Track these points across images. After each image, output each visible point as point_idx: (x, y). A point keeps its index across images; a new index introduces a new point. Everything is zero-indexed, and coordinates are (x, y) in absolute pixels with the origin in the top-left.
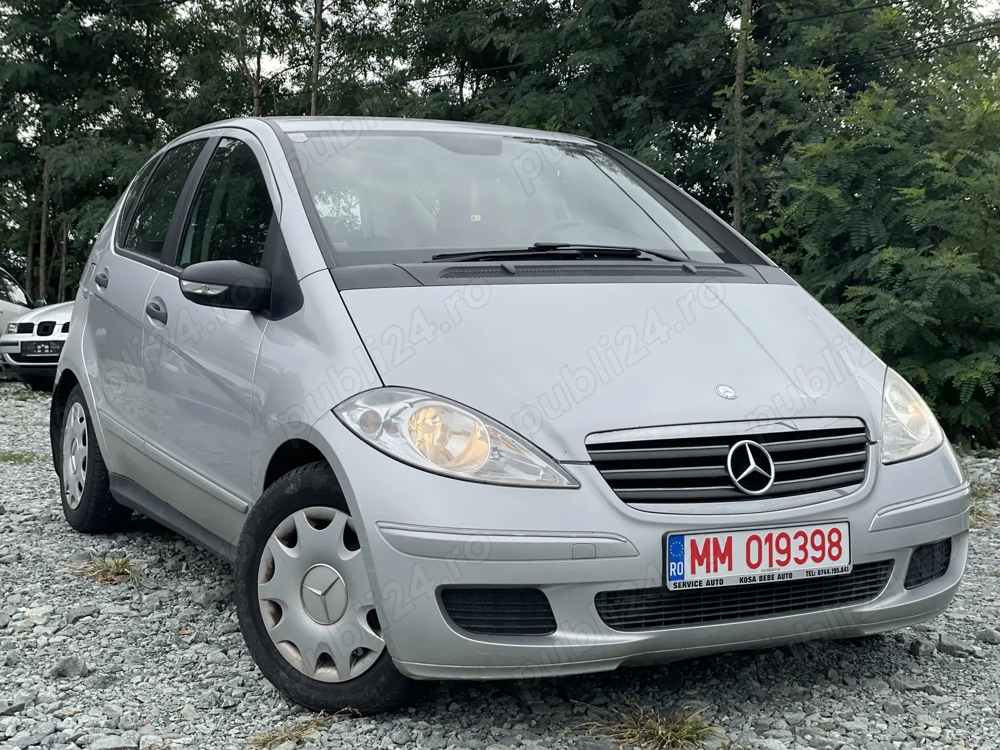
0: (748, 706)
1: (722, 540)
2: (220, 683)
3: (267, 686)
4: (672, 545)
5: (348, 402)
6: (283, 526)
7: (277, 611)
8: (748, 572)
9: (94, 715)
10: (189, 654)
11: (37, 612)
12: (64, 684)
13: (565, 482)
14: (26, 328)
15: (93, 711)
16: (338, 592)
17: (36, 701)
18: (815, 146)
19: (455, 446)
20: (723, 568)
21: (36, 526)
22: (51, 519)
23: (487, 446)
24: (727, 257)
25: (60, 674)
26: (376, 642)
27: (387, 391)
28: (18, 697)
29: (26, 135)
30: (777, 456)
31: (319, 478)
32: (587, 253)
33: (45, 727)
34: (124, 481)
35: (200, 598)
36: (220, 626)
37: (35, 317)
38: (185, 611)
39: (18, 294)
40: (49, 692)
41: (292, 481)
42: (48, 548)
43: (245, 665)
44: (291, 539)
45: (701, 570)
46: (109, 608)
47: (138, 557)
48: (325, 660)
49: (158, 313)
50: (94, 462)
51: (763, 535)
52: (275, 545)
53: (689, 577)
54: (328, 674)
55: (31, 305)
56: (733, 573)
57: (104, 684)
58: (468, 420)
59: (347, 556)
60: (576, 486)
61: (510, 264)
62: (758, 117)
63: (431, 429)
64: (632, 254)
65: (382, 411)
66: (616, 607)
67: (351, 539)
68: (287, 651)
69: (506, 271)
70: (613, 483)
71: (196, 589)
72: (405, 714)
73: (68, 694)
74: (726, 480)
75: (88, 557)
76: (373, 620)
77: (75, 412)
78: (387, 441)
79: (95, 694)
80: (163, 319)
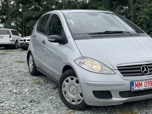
0: (144, 109)
1: (140, 82)
2: (56, 103)
3: (64, 104)
4: (132, 83)
5: (76, 59)
6: (66, 79)
7: (65, 93)
8: (145, 88)
9: (36, 110)
10: (51, 98)
11: (26, 90)
12: (32, 104)
13: (113, 73)
14: (22, 40)
15: (37, 109)
16: (75, 90)
17: (27, 107)
18: (145, 10)
19: (94, 67)
20: (140, 87)
21: (25, 74)
22: (28, 73)
23: (100, 67)
24: (137, 32)
25: (31, 102)
26: (82, 98)
27: (83, 58)
28: (25, 106)
29: (20, 10)
30: (149, 68)
31: (72, 72)
32: (114, 32)
33: (29, 112)
34: (39, 68)
35: (52, 87)
36: (55, 92)
37: (23, 39)
38: (50, 90)
39: (20, 35)
40: (29, 105)
41: (67, 72)
42: (27, 78)
43: (59, 100)
44: (67, 81)
45: (137, 87)
46: (38, 89)
47: (41, 80)
48: (73, 101)
49: (44, 42)
50: (34, 65)
51: (147, 81)
52: (65, 82)
53: (135, 89)
54: (74, 103)
55: (22, 36)
56: (142, 88)
57: (38, 103)
58: (97, 62)
59: (77, 84)
60: (115, 74)
61: (102, 35)
62: (135, 5)
63: (90, 64)
64: (121, 32)
65: (82, 61)
66: (122, 94)
67: (77, 82)
68: (67, 99)
69: (101, 36)
70: (122, 73)
71: (51, 85)
72: (86, 110)
73: (32, 105)
74: (141, 72)
75: (34, 80)
76: (81, 95)
77: (31, 57)
78: (83, 66)
79: (36, 105)
80: (45, 44)
